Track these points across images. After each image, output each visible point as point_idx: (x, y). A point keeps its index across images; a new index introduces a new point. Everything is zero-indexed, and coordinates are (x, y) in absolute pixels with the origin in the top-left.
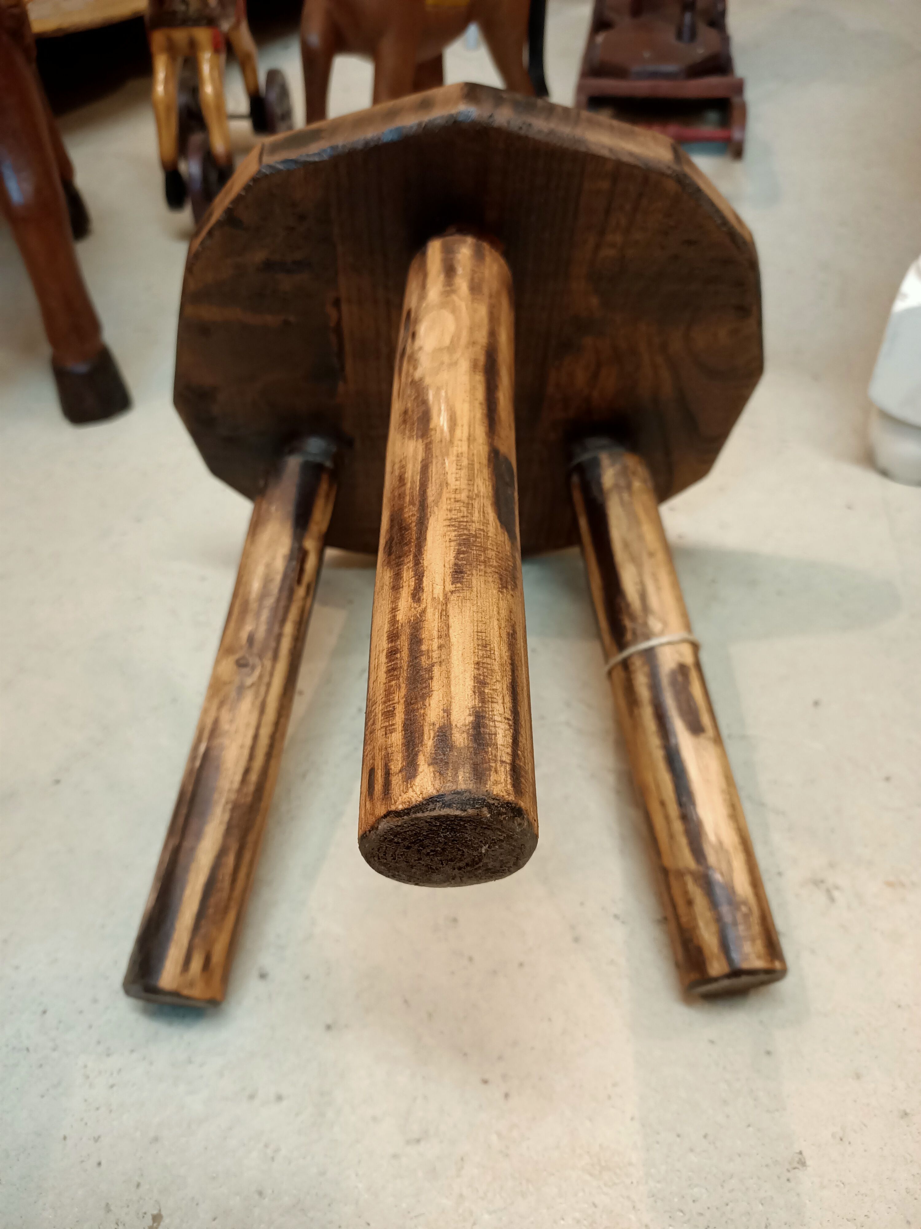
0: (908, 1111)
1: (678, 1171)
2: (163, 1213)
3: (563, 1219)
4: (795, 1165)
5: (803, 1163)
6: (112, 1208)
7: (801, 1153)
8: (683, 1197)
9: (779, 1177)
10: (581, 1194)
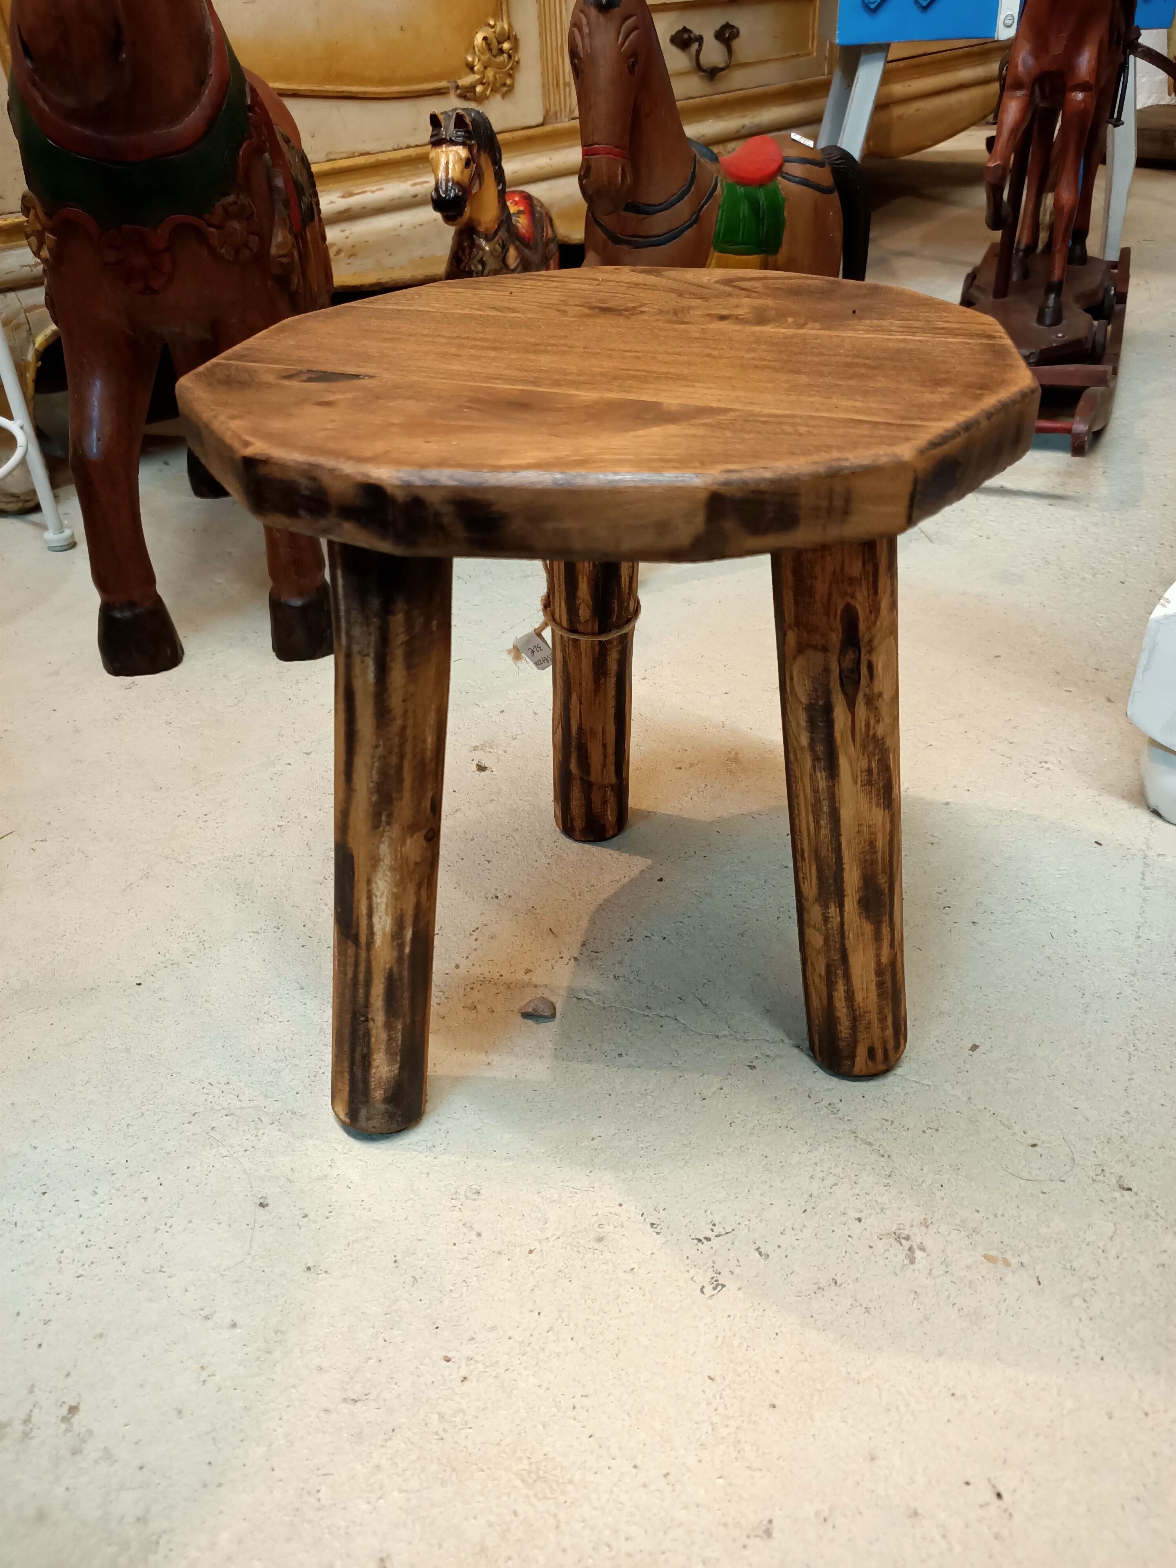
0: (920, 1511)
1: (621, 1503)
2: (81, 1407)
3: (475, 1518)
4: (760, 1533)
5: (768, 1533)
6: (36, 1390)
7: (770, 1521)
8: (616, 1532)
9: (734, 1540)
10: (505, 1498)
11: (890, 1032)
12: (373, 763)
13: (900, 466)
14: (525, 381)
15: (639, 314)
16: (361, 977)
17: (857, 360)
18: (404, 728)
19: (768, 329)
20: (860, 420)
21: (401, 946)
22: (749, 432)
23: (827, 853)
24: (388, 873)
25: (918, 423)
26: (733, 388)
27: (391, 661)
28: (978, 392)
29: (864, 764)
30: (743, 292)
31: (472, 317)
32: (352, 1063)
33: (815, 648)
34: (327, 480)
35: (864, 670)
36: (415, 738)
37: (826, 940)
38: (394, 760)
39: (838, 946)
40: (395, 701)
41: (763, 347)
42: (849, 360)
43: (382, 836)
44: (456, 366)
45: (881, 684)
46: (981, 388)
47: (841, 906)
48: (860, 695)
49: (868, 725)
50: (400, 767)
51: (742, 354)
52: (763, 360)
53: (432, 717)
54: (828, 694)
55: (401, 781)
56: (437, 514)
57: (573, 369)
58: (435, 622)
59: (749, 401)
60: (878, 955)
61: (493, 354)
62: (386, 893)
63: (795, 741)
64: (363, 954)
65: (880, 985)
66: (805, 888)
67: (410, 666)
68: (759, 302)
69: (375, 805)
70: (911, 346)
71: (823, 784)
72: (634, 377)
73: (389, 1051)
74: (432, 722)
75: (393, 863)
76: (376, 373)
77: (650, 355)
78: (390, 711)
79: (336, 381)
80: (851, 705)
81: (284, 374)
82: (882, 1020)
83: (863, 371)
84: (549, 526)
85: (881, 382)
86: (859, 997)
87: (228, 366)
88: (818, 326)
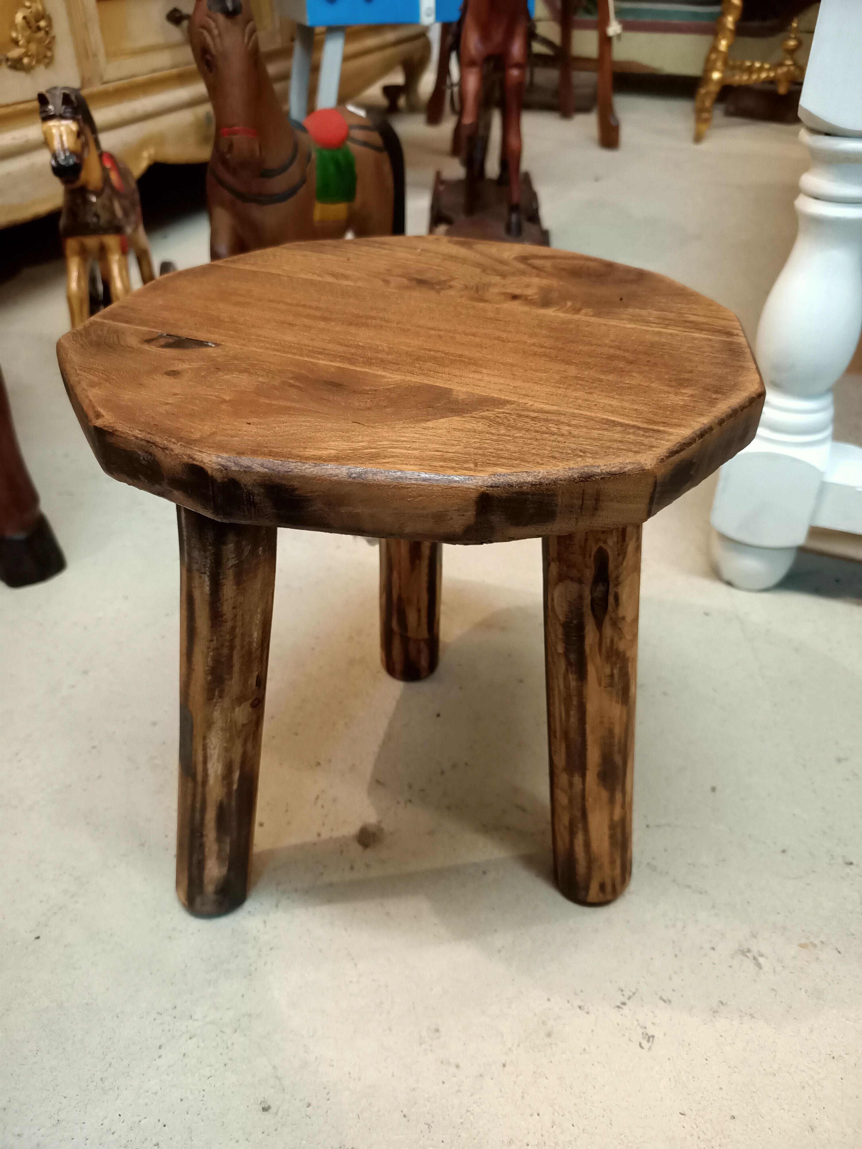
11: (618, 871)
12: (208, 652)
13: (643, 473)
14: (344, 358)
15: (448, 288)
16: (198, 805)
17: (618, 352)
18: (234, 628)
19: (550, 312)
20: (614, 421)
21: (229, 785)
22: (520, 429)
23: (573, 735)
24: (220, 732)
25: (662, 428)
26: (514, 377)
27: (223, 579)
28: (714, 396)
29: (608, 671)
30: (534, 271)
31: (312, 283)
32: (190, 865)
33: (572, 579)
34: (159, 454)
35: (611, 599)
36: (243, 635)
37: (571, 800)
38: (226, 651)
39: (579, 806)
40: (227, 608)
41: (544, 332)
42: (612, 351)
43: (215, 706)
44: (289, 337)
45: (625, 610)
46: (716, 392)
47: (583, 776)
48: (607, 618)
49: (612, 641)
50: (230, 657)
51: (525, 338)
52: (542, 346)
53: (258, 618)
54: (580, 616)
55: (231, 667)
56: (249, 493)
57: (385, 346)
58: (261, 548)
59: (524, 392)
60: (611, 814)
61: (322, 324)
62: (218, 746)
63: (553, 648)
64: (199, 789)
65: (612, 837)
66: (556, 759)
67: (239, 582)
68: (545, 282)
69: (210, 683)
70: (663, 340)
71: (573, 684)
72: (434, 359)
73: (219, 857)
74: (258, 622)
75: (224, 725)
76: (222, 341)
77: (450, 334)
78: (222, 616)
79: (187, 348)
80: (599, 625)
81: (147, 337)
82: (612, 862)
83: (622, 365)
84: (343, 510)
85: (636, 379)
86: (595, 845)
87: (102, 324)
88: (590, 311)
